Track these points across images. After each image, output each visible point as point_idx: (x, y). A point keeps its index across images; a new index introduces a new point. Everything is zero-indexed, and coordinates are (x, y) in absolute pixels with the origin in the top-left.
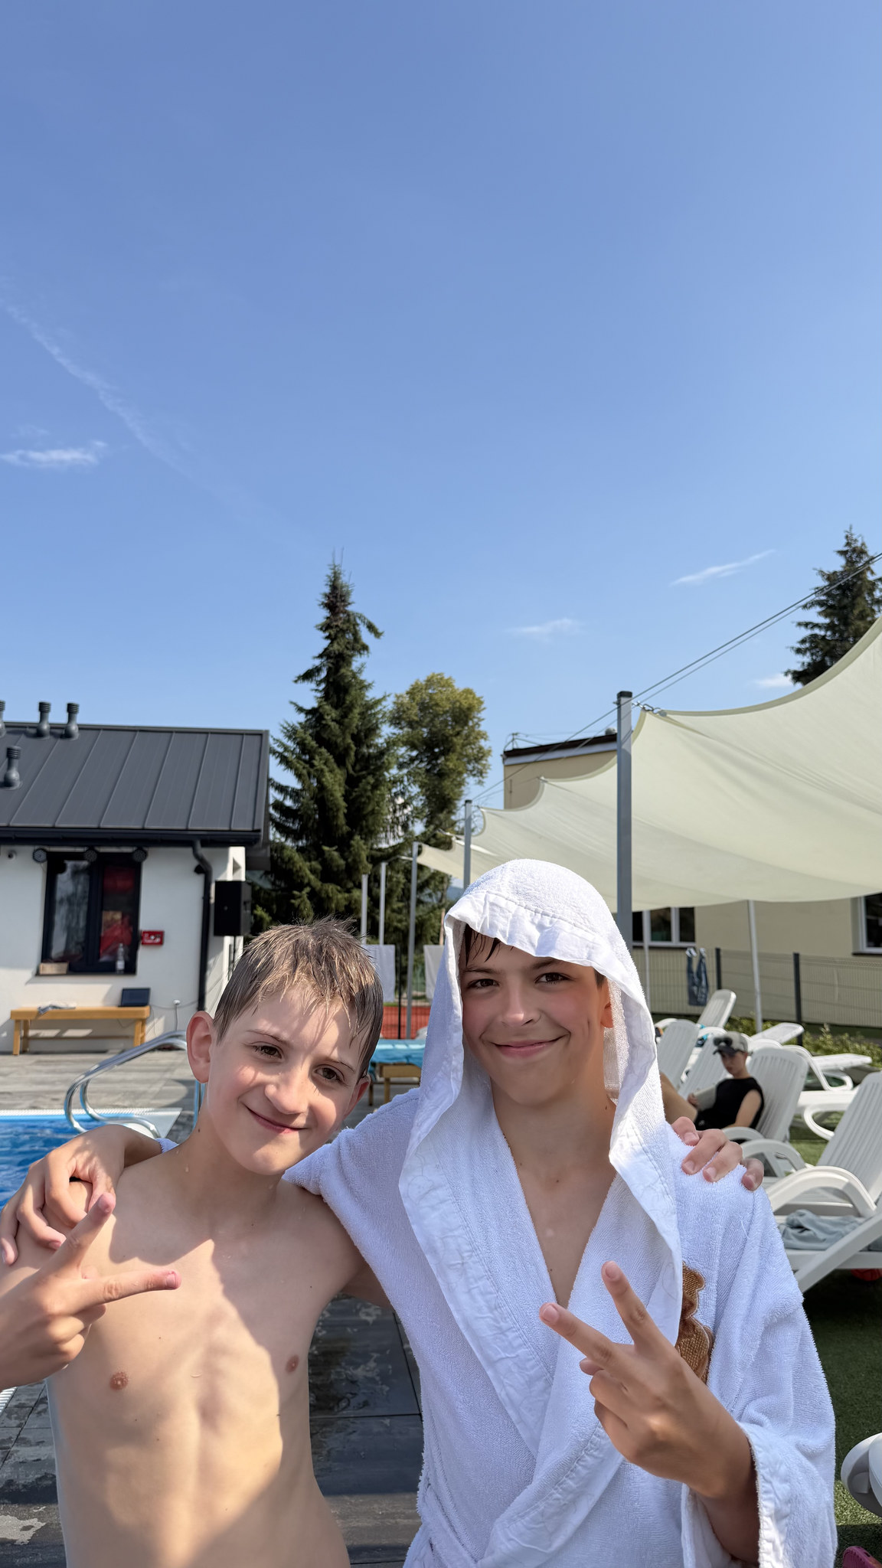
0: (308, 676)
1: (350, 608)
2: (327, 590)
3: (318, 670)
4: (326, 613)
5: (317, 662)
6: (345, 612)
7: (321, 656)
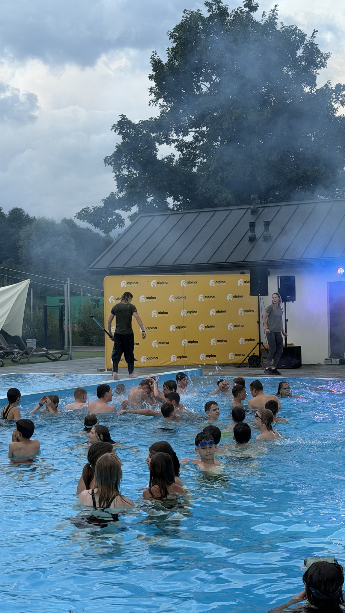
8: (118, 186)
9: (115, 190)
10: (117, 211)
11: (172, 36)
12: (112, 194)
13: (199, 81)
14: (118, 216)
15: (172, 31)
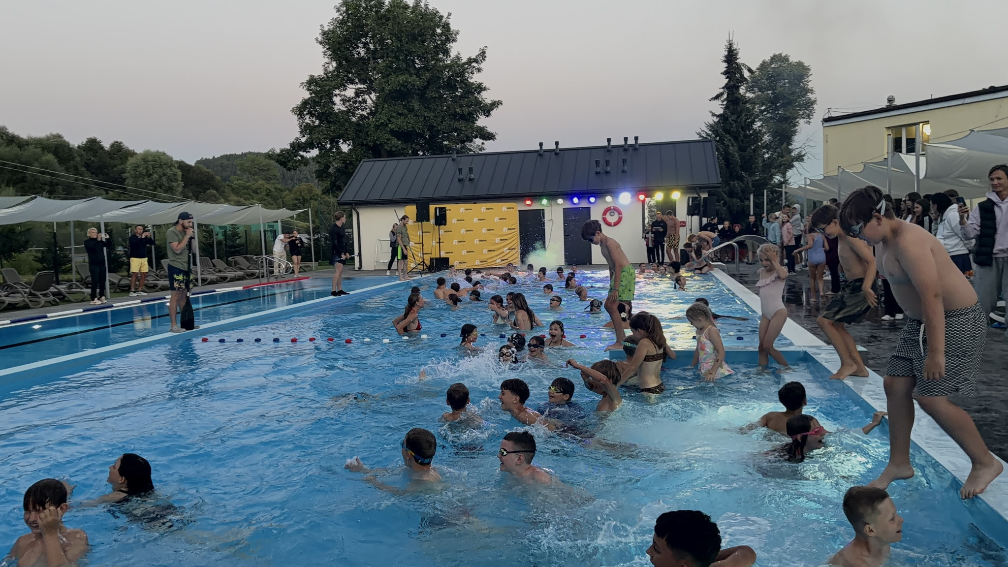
0: (717, 97)
1: (738, 61)
2: (726, 53)
3: (722, 94)
4: (726, 65)
5: (722, 90)
6: (736, 63)
7: (723, 88)
8: (301, 132)
9: (298, 135)
10: (301, 153)
11: (338, 11)
12: (297, 139)
13: (358, 47)
14: (302, 157)
15: (338, 5)
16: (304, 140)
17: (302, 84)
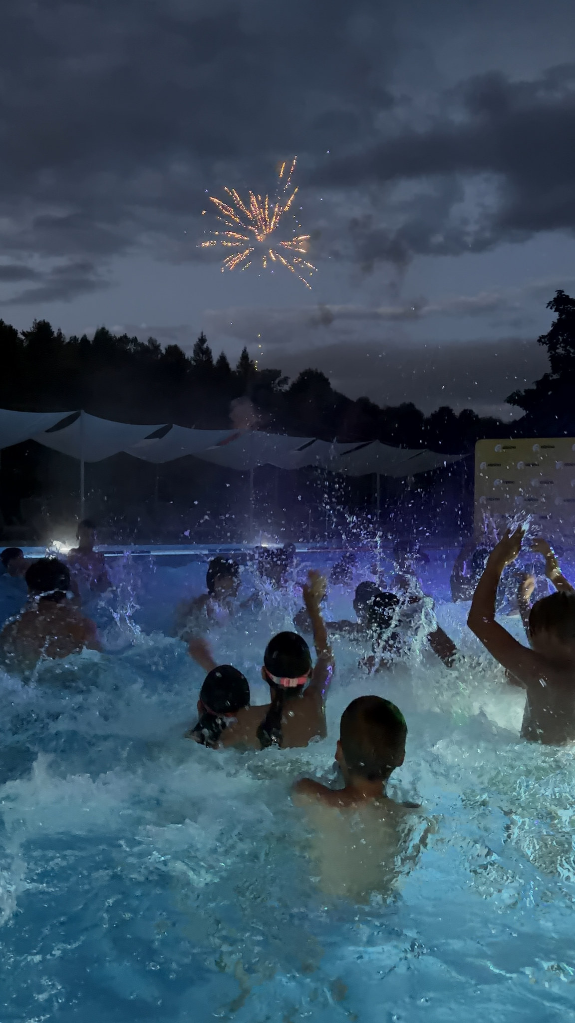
8: (553, 367)
9: (549, 371)
12: (546, 376)
16: (555, 377)
17: (549, 304)
